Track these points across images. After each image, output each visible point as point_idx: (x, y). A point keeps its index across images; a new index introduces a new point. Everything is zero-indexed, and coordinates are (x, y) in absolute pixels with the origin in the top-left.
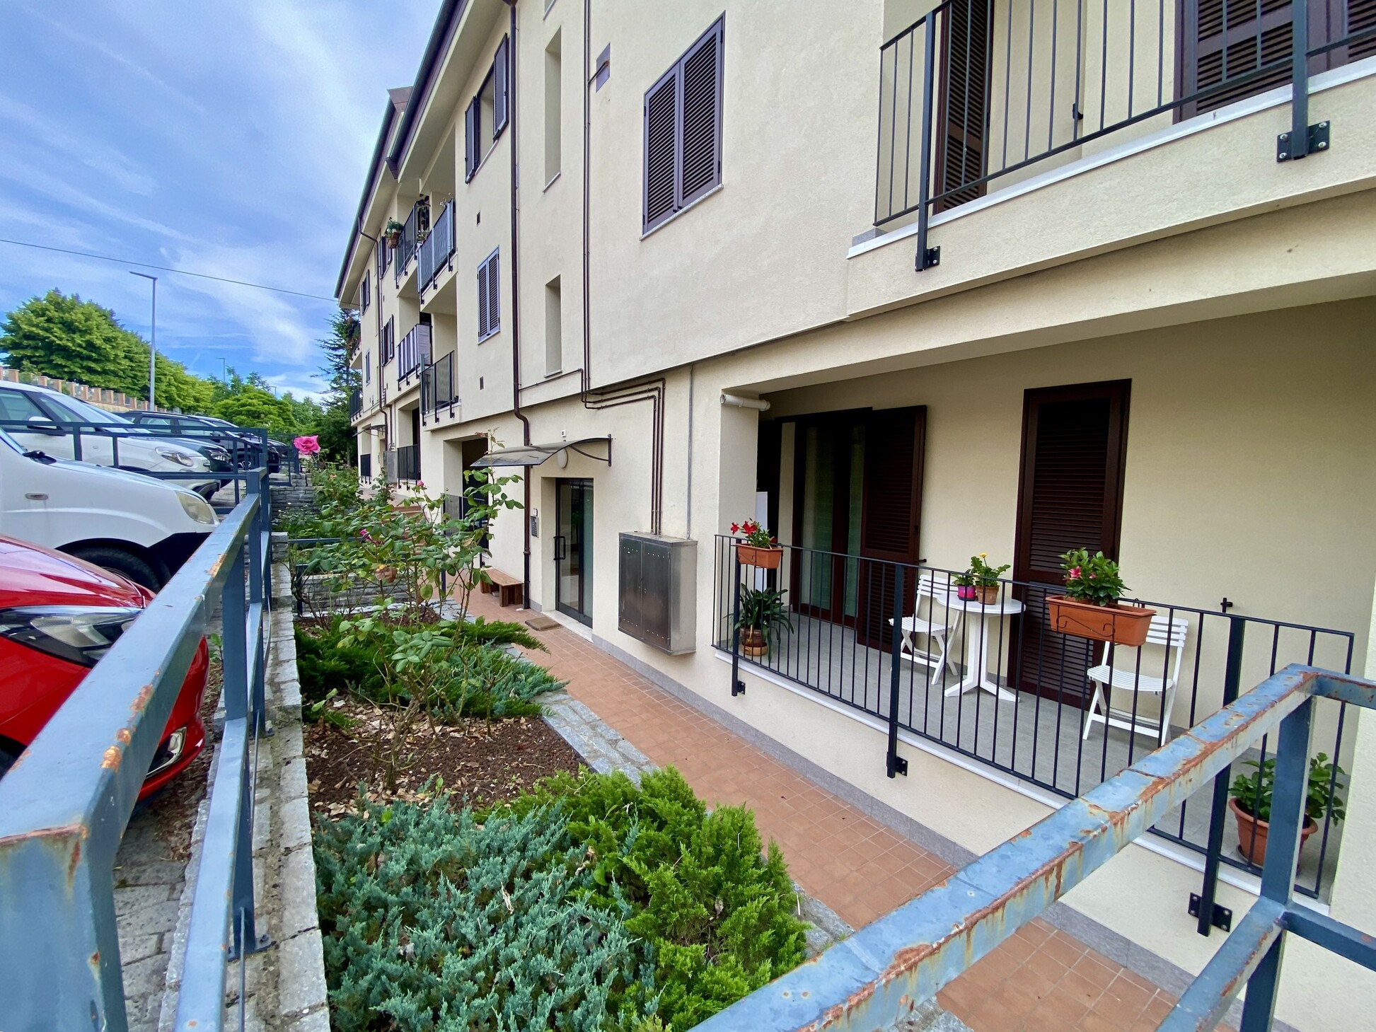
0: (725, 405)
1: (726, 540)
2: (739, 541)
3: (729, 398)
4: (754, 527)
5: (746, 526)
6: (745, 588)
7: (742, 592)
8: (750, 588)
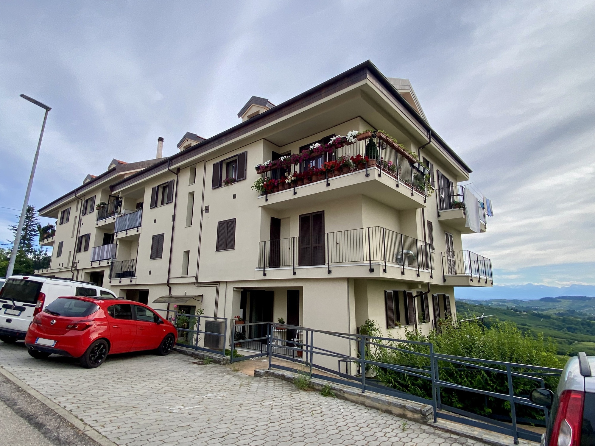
0: (234, 290)
1: (233, 320)
2: (236, 320)
3: (235, 289)
4: (239, 317)
5: (237, 317)
6: (237, 331)
7: (236, 333)
8: (238, 331)
